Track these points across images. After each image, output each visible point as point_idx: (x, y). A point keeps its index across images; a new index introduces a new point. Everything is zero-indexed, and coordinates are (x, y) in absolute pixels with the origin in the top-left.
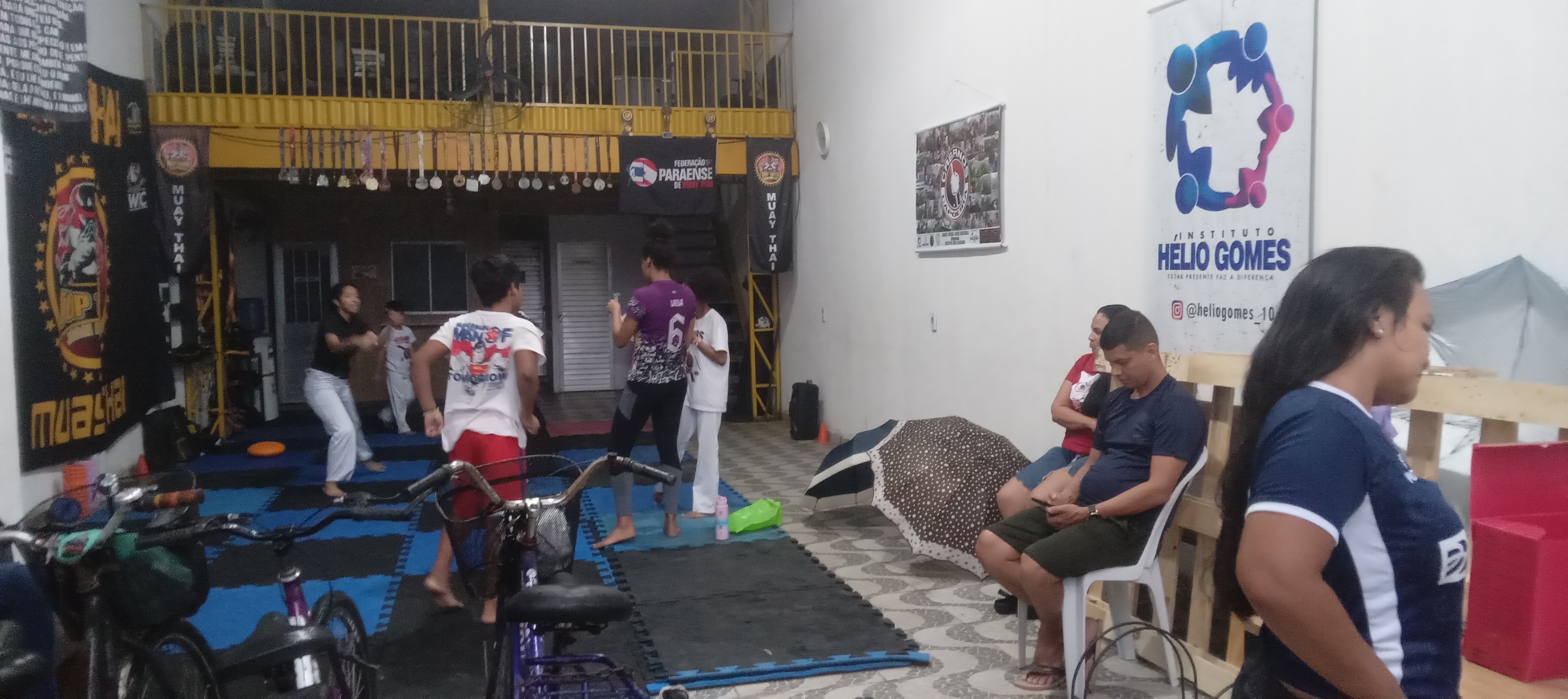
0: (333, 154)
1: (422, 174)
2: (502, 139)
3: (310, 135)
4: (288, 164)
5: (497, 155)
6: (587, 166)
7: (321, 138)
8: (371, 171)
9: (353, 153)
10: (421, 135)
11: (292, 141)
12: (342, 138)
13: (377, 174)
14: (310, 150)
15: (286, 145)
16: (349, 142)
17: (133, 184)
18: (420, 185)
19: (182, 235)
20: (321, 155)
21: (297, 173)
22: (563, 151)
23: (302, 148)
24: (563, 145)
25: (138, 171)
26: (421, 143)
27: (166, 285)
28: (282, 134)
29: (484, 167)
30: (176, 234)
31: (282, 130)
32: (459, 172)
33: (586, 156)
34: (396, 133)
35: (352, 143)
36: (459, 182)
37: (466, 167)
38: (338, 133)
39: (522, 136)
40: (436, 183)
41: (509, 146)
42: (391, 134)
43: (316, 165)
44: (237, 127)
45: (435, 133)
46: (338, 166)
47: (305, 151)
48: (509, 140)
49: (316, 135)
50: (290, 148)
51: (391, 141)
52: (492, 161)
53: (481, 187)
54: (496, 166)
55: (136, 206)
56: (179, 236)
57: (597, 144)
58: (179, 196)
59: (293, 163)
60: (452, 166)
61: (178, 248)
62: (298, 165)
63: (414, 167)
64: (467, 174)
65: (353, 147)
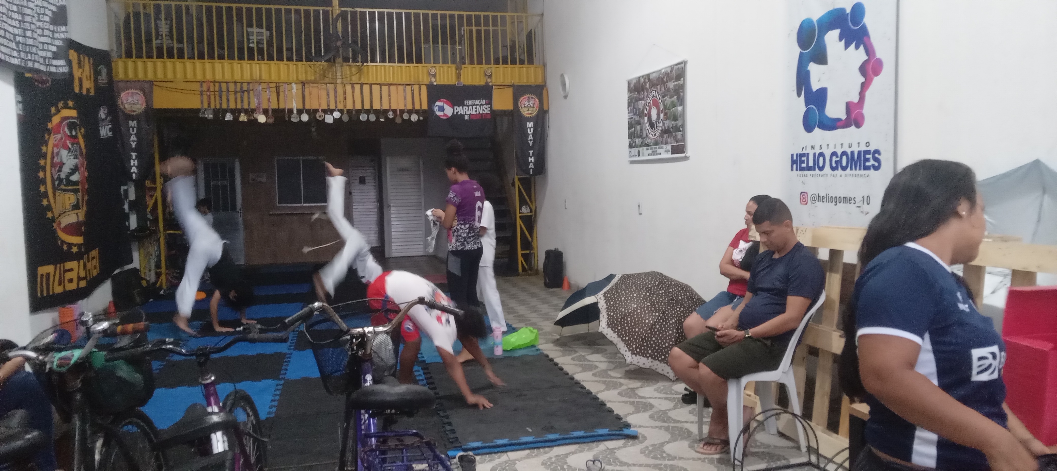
0: (236, 99)
1: (295, 111)
2: (348, 88)
3: (220, 86)
4: (206, 106)
5: (345, 99)
6: (405, 106)
7: (228, 89)
8: (261, 110)
9: (249, 98)
10: (294, 86)
11: (208, 90)
12: (241, 88)
13: (265, 112)
14: (220, 96)
15: (204, 93)
16: (246, 91)
17: (103, 120)
18: (294, 119)
19: (136, 154)
20: (228, 100)
21: (211, 112)
22: (389, 96)
23: (215, 95)
24: (389, 91)
25: (106, 112)
26: (294, 90)
27: (125, 188)
28: (201, 85)
29: (336, 107)
30: (132, 154)
31: (201, 83)
32: (320, 110)
33: (405, 98)
34: (278, 84)
35: (248, 91)
36: (320, 117)
37: (325, 107)
38: (239, 85)
39: (362, 85)
40: (305, 118)
41: (353, 92)
42: (274, 85)
43: (224, 106)
44: (172, 82)
45: (303, 84)
46: (239, 107)
47: (217, 97)
48: (353, 88)
49: (224, 86)
50: (207, 95)
51: (274, 90)
52: (342, 103)
53: (335, 120)
54: (345, 106)
55: (105, 134)
56: (134, 155)
57: (412, 90)
58: (133, 128)
59: (209, 105)
60: (315, 106)
61: (134, 163)
62: (213, 107)
63: (290, 107)
64: (325, 111)
65: (249, 94)
